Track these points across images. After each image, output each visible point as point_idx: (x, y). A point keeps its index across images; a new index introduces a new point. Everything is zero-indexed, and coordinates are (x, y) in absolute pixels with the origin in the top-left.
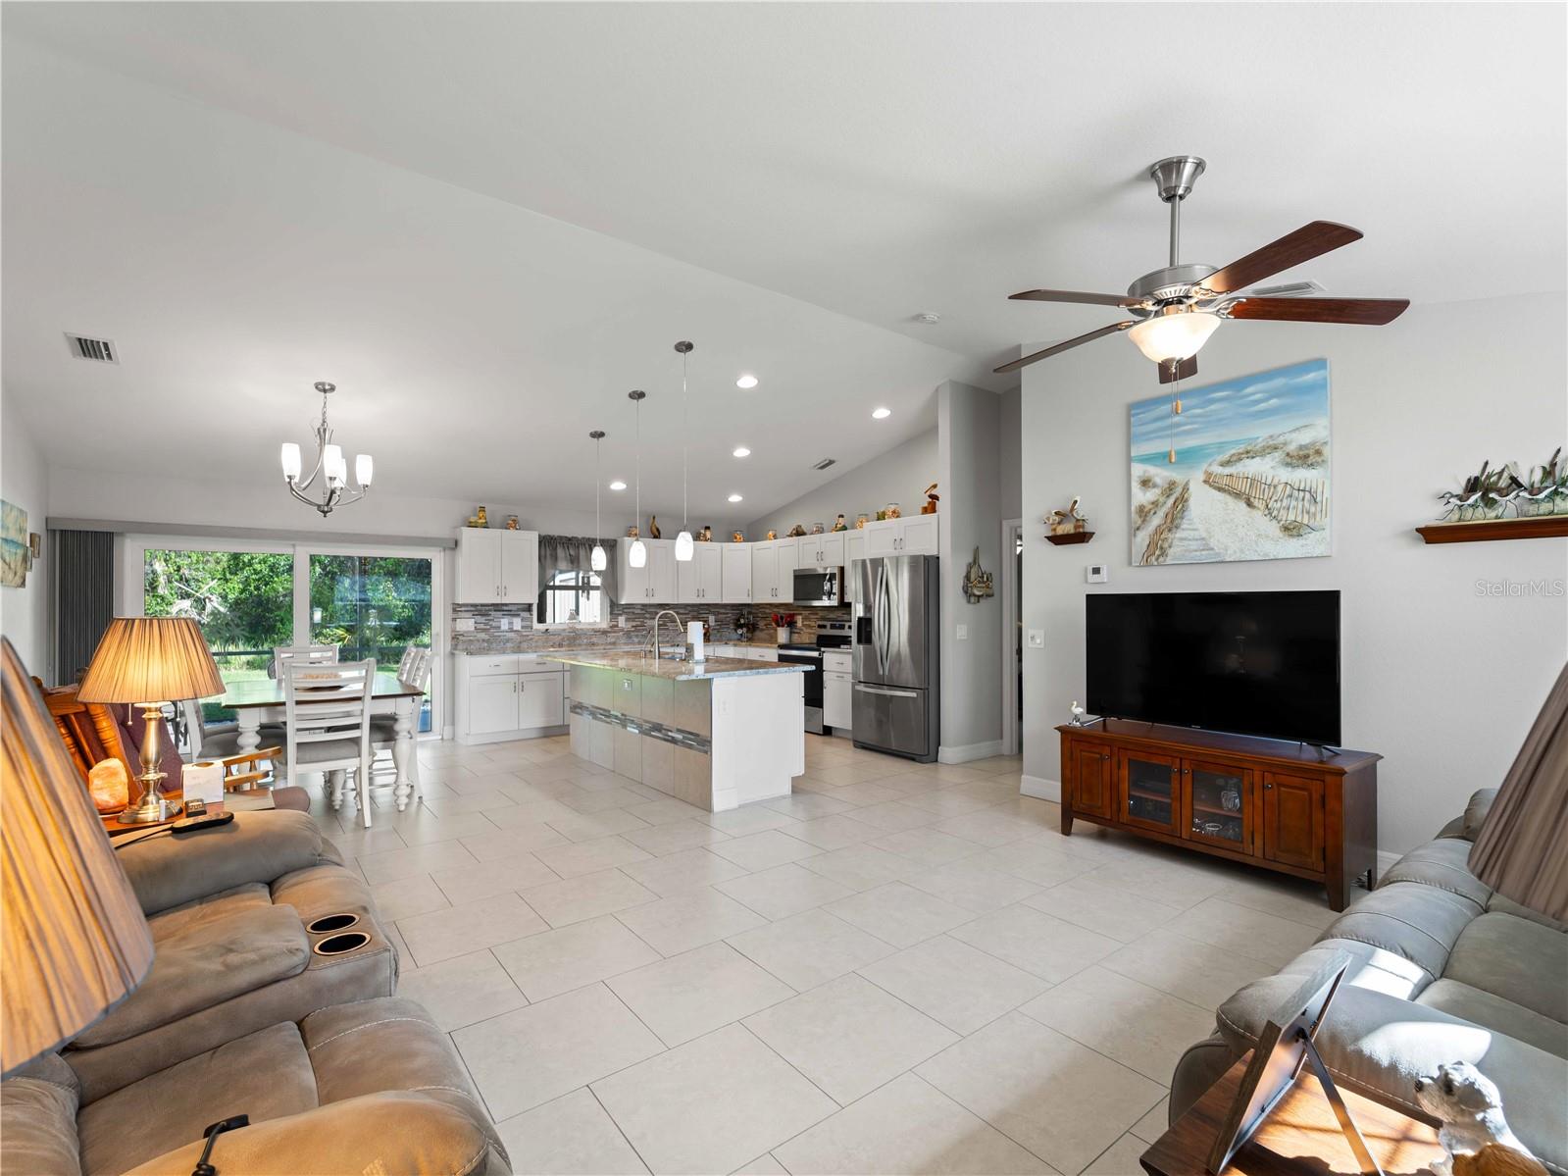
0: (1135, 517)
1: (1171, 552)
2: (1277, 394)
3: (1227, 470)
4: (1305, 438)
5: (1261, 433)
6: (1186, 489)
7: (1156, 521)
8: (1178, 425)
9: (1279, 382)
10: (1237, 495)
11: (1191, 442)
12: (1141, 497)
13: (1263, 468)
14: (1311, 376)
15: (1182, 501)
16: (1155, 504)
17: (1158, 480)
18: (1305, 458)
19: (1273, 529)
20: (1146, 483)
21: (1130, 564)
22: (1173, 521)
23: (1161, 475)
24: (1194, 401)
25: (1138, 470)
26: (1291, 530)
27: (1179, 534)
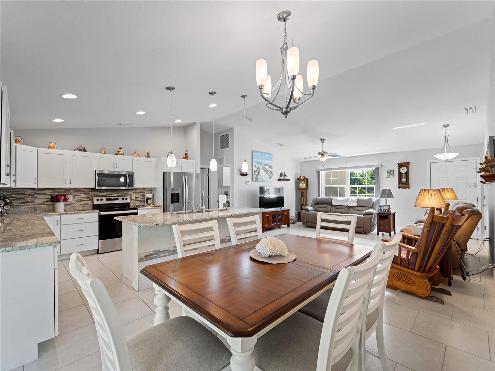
0: (254, 172)
1: (258, 179)
2: (269, 157)
3: (264, 167)
4: (271, 164)
5: (267, 162)
6: (260, 169)
7: (256, 173)
8: (259, 157)
9: (269, 155)
10: (265, 171)
11: (260, 161)
12: (255, 169)
13: (267, 167)
14: (271, 156)
15: (259, 171)
16: (257, 170)
17: (257, 166)
18: (271, 167)
19: (268, 177)
20: (255, 166)
21: (253, 181)
22: (259, 173)
23: (257, 165)
24: (260, 154)
25: (254, 164)
26: (270, 177)
27: (259, 176)
